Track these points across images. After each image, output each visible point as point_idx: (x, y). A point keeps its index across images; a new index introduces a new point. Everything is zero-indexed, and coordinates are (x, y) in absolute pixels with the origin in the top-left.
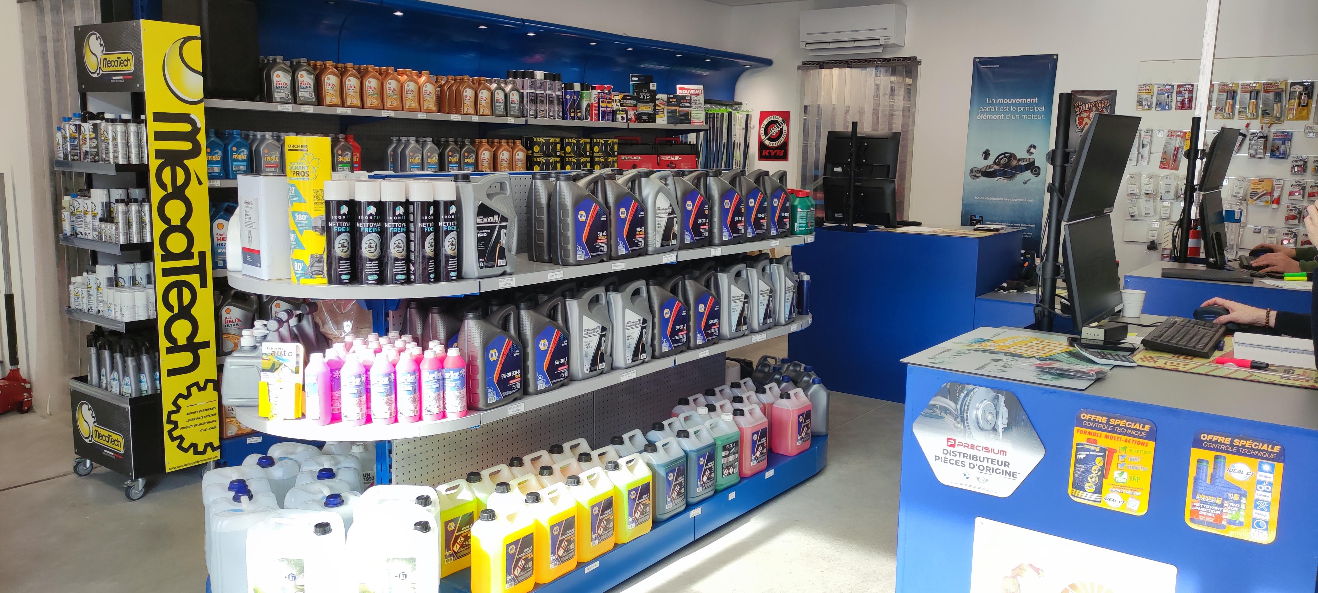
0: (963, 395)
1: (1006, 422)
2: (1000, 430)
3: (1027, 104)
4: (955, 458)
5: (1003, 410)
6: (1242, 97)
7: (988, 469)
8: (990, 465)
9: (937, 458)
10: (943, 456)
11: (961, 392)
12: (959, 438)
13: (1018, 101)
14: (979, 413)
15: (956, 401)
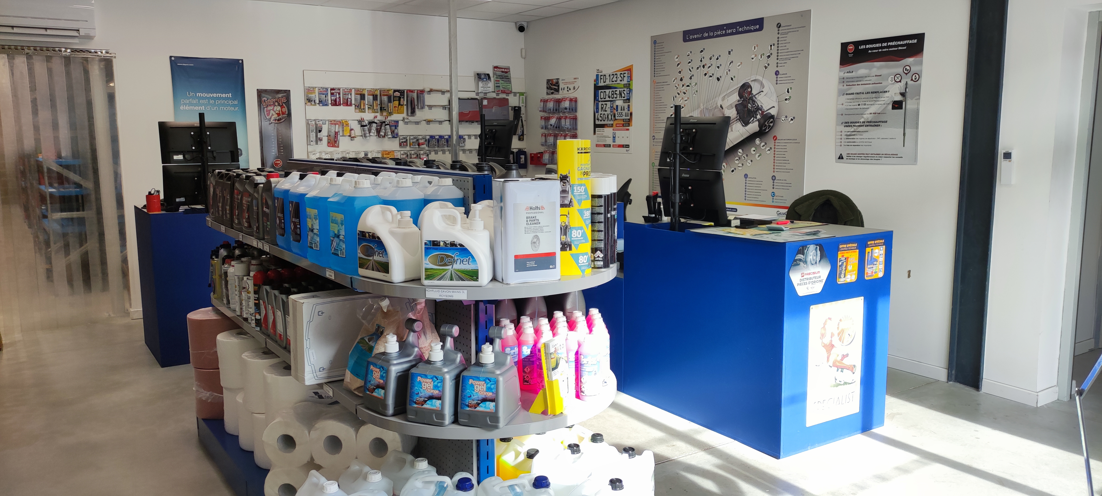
0: (806, 250)
1: (819, 258)
2: (818, 262)
3: (223, 99)
4: (804, 282)
5: (819, 252)
6: (369, 98)
7: (815, 282)
8: (815, 280)
9: (798, 284)
10: (800, 282)
11: (805, 249)
12: (805, 272)
13: (215, 95)
14: (811, 257)
15: (804, 255)
